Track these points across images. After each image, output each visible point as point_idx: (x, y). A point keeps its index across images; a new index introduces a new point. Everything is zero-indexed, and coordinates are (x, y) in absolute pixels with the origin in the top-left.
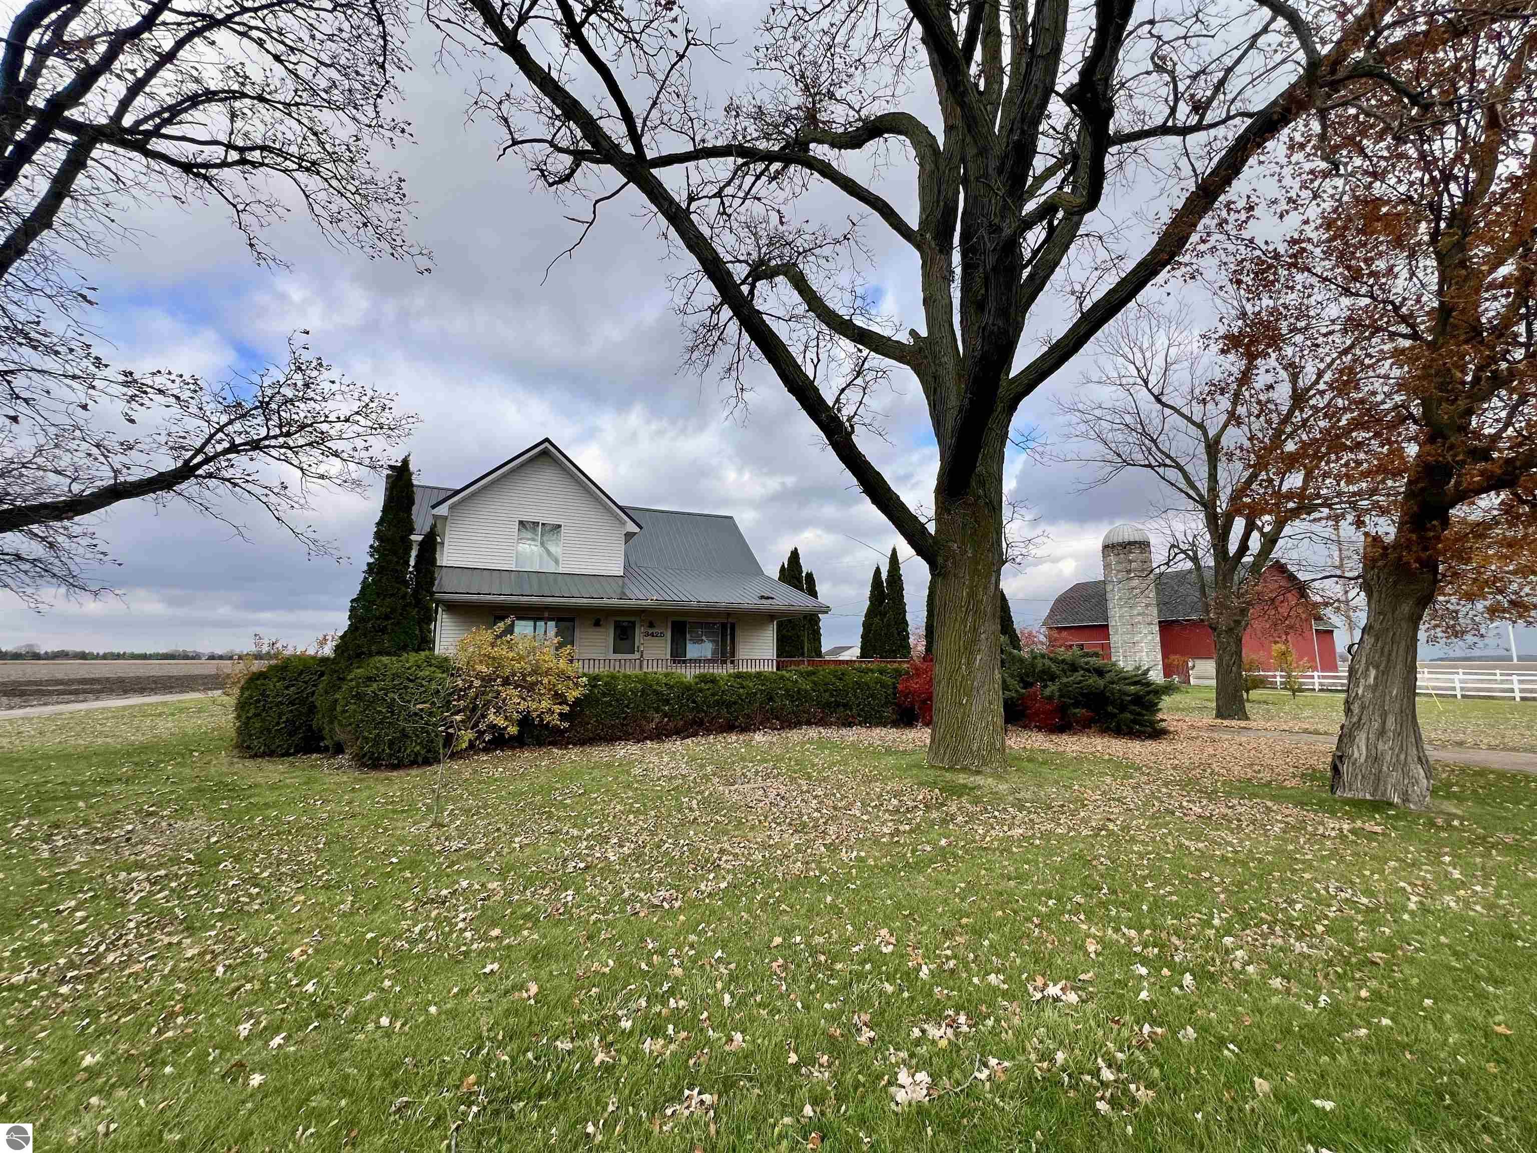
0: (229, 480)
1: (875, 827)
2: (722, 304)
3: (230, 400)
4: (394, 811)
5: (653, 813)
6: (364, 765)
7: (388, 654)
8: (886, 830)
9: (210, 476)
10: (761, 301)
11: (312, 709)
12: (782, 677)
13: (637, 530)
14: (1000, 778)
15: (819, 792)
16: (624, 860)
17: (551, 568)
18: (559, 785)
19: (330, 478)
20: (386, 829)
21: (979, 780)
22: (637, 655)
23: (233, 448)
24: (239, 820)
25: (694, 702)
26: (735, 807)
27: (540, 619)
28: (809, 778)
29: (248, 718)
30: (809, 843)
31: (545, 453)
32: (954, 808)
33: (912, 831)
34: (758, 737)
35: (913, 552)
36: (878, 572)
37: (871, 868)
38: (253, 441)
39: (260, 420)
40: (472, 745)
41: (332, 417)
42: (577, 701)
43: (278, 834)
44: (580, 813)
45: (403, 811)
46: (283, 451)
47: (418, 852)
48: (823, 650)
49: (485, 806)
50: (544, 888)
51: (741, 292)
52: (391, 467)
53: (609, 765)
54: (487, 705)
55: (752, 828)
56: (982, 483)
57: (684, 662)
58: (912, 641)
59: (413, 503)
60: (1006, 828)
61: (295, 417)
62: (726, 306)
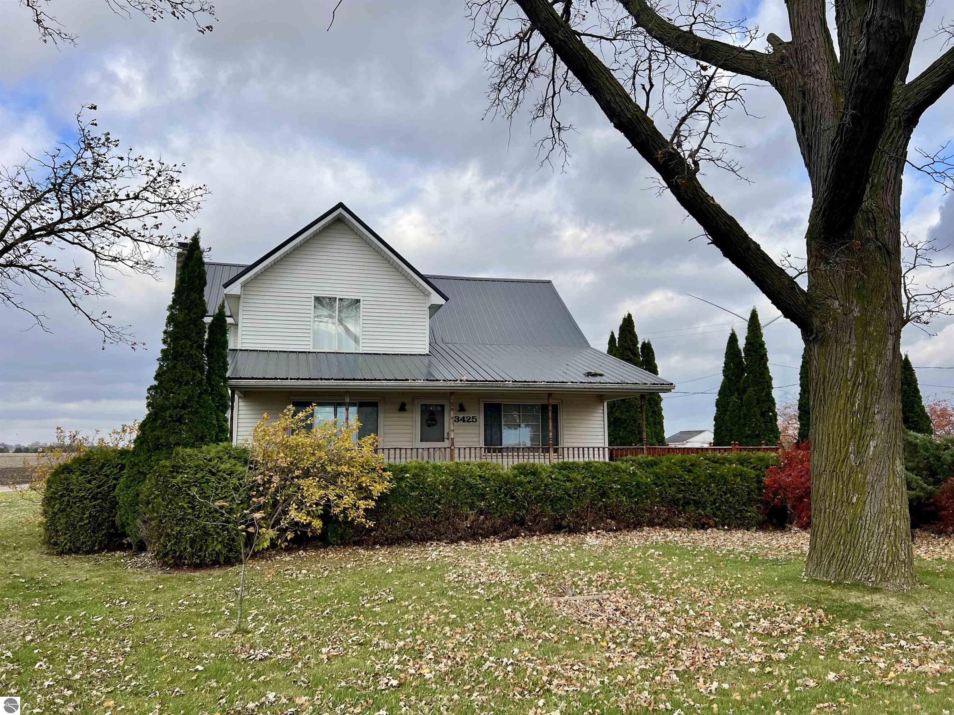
0: (27, 268)
1: (739, 653)
2: (532, 30)
3: (25, 185)
4: (198, 615)
5: (471, 626)
6: (165, 564)
7: (186, 446)
8: (754, 658)
9: (11, 264)
10: (577, 20)
11: (114, 504)
12: (616, 469)
13: (442, 302)
14: (906, 597)
15: (667, 607)
16: (441, 679)
17: (351, 348)
18: (367, 591)
19: (122, 260)
20: (190, 634)
21: (878, 599)
22: (447, 444)
23: (31, 235)
24: (51, 618)
25: (513, 497)
26: (566, 622)
27: (341, 404)
28: (655, 590)
29: (55, 514)
30: (658, 669)
31: (339, 220)
32: (843, 635)
33: (788, 661)
34: (591, 539)
35: (779, 313)
36: (733, 339)
37: (737, 704)
38: (49, 225)
39: (54, 203)
40: (273, 545)
41: (122, 196)
42: (383, 497)
43: (87, 635)
44: (390, 622)
45: (206, 615)
46: (76, 234)
47: (222, 660)
48: (667, 435)
49: (290, 612)
50: (355, 706)
51: (553, 13)
52: (182, 245)
53: (420, 570)
54: (287, 501)
55: (588, 647)
56: (871, 222)
57: (500, 450)
58: (780, 422)
59: (205, 284)
60: (916, 662)
61: (87, 198)
62: (536, 32)
